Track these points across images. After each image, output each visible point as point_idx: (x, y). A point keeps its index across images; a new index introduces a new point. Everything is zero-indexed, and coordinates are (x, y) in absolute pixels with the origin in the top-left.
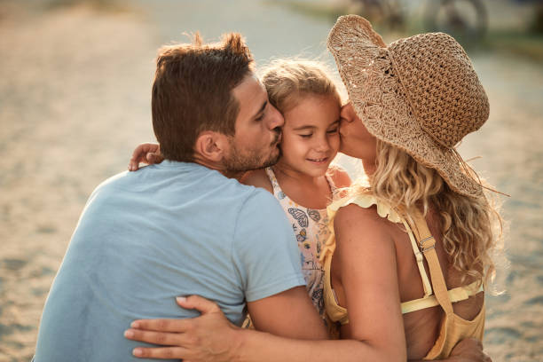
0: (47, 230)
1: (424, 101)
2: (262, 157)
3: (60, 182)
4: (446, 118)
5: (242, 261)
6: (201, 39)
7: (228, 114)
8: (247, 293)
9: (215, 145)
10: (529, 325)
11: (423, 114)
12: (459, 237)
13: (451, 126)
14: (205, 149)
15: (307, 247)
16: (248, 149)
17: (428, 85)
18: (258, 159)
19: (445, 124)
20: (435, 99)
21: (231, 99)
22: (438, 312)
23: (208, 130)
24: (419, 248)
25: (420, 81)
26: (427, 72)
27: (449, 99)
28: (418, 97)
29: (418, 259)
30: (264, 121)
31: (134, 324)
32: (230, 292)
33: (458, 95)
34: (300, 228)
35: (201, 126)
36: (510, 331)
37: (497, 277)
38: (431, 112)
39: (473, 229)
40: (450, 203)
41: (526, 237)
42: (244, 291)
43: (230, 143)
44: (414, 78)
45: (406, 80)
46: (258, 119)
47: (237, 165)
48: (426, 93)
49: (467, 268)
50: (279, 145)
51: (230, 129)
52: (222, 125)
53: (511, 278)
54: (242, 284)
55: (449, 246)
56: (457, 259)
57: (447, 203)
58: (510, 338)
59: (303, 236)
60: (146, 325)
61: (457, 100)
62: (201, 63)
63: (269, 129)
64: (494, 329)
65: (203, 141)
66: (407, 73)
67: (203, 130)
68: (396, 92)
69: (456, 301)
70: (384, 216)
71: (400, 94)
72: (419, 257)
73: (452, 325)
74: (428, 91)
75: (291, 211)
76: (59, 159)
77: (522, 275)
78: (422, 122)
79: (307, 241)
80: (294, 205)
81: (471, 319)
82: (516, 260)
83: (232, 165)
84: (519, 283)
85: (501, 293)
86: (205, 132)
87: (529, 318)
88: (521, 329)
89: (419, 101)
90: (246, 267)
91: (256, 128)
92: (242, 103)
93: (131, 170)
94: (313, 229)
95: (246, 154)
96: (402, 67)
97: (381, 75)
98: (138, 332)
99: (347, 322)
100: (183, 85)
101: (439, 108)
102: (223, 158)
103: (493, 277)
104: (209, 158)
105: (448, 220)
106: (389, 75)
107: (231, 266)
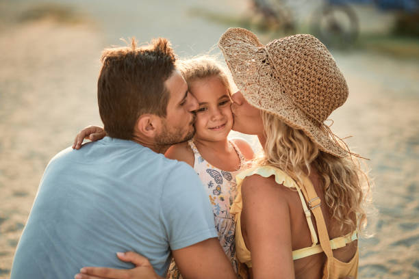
0: (20, 194)
1: (294, 82)
2: (183, 133)
3: (30, 156)
4: (312, 95)
5: (167, 218)
6: (136, 43)
7: (161, 101)
8: (171, 243)
9: (151, 125)
10: (394, 262)
11: (294, 92)
12: (337, 193)
13: (317, 102)
14: (144, 128)
15: (222, 199)
16: (175, 127)
17: (295, 69)
18: (181, 135)
19: (312, 100)
20: (302, 80)
21: (164, 89)
22: (322, 257)
23: (146, 113)
24: (308, 207)
25: (289, 66)
26: (294, 60)
27: (312, 79)
28: (289, 79)
29: (307, 216)
30: (185, 105)
31: (82, 270)
32: (157, 244)
33: (319, 75)
34: (215, 185)
35: (142, 110)
36: (380, 267)
37: (368, 225)
38: (300, 90)
39: (347, 185)
40: (327, 165)
41: (391, 194)
42: (168, 242)
43: (162, 123)
44: (285, 64)
45: (278, 67)
46: (182, 104)
47: (166, 140)
48: (295, 76)
49: (344, 217)
50: (194, 124)
51: (163, 113)
52: (158, 109)
53: (380, 225)
54: (167, 236)
55: (330, 201)
56: (337, 211)
57: (325, 165)
58: (379, 273)
59: (218, 191)
60: (92, 271)
61: (319, 79)
62: (140, 62)
63: (189, 111)
64: (366, 266)
65: (143, 122)
66: (279, 61)
67: (143, 113)
68: (272, 75)
69: (335, 248)
70: (281, 183)
71: (275, 78)
72: (308, 214)
73: (333, 266)
74: (296, 74)
75: (208, 171)
76: (29, 138)
77: (388, 223)
78: (294, 98)
79: (221, 195)
80: (211, 167)
81: (348, 262)
82: (384, 212)
83: (162, 140)
84: (386, 229)
85: (372, 236)
86: (144, 115)
87: (394, 257)
88: (388, 266)
89: (290, 82)
90: (171, 223)
91: (181, 111)
92: (172, 92)
93: (74, 148)
94: (225, 186)
95: (174, 131)
96: (275, 57)
97: (260, 63)
98: (86, 276)
99: (251, 266)
100: (128, 79)
101: (306, 87)
102: (156, 135)
103: (365, 225)
104: (147, 135)
105: (328, 179)
106: (265, 64)
107: (158, 223)
